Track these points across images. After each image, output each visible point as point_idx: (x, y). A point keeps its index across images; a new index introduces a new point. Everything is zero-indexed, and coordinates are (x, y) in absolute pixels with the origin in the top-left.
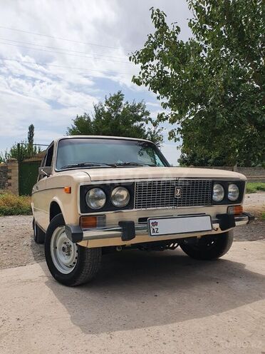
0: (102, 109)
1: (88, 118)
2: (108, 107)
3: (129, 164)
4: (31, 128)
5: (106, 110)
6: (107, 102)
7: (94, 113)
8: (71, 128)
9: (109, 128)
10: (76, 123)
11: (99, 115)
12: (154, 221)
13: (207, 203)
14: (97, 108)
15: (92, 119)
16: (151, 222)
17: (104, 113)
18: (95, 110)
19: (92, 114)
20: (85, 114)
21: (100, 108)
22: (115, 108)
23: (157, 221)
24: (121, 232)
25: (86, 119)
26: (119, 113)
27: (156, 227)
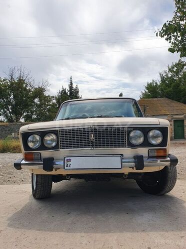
0: (167, 75)
1: (156, 83)
2: (170, 73)
5: (170, 76)
6: (169, 69)
7: (160, 79)
8: (144, 92)
9: (171, 89)
10: (147, 88)
11: (163, 80)
12: (68, 158)
13: (123, 145)
14: (162, 75)
15: (158, 84)
16: (66, 158)
17: (168, 78)
18: (161, 77)
19: (158, 80)
20: (153, 81)
21: (164, 74)
22: (177, 73)
23: (71, 158)
24: (42, 166)
25: (155, 85)
26: (180, 76)
27: (69, 163)
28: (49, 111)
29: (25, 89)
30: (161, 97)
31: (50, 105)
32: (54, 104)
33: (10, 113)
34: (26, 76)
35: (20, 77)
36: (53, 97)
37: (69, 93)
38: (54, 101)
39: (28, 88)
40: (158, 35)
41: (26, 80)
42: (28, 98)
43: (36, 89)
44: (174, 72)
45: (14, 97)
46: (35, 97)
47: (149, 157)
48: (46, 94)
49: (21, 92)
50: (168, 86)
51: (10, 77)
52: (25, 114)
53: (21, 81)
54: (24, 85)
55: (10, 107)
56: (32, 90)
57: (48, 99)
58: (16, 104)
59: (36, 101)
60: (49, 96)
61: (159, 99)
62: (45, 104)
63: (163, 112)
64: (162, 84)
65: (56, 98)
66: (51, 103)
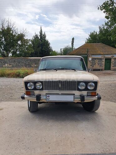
2: (106, 26)
3: (63, 69)
4: (73, 39)
5: (105, 28)
6: (106, 24)
7: (99, 30)
8: (88, 38)
10: (90, 36)
11: (101, 31)
12: (48, 95)
13: (75, 90)
14: (101, 27)
15: (98, 33)
16: (47, 95)
17: (104, 29)
18: (100, 29)
19: (98, 31)
20: (94, 31)
21: (102, 27)
22: (110, 26)
23: (49, 95)
24: (36, 98)
25: (95, 34)
26: (112, 28)
27: (49, 98)
28: (27, 49)
29: (12, 35)
30: (99, 42)
31: (28, 45)
32: (30, 44)
33: (3, 50)
34: (12, 26)
35: (8, 26)
36: (29, 40)
37: (40, 37)
38: (30, 43)
39: (13, 34)
40: (99, 8)
41: (12, 28)
42: (14, 40)
43: (19, 35)
44: (109, 26)
45: (5, 40)
46: (18, 40)
47: (88, 96)
48: (25, 38)
49: (9, 37)
50: (104, 35)
51: (2, 26)
52: (12, 51)
53: (9, 29)
54: (11, 32)
55: (2, 46)
56: (17, 35)
57: (27, 41)
58: (7, 45)
59: (19, 42)
60: (27, 39)
61: (97, 44)
62: (25, 44)
63: (99, 52)
64: (100, 34)
65: (31, 40)
66: (28, 44)
